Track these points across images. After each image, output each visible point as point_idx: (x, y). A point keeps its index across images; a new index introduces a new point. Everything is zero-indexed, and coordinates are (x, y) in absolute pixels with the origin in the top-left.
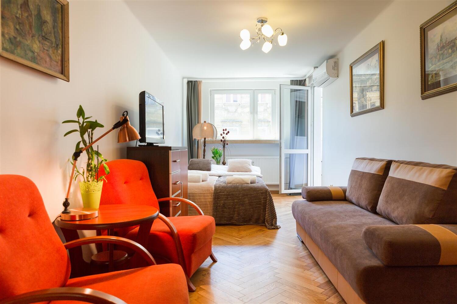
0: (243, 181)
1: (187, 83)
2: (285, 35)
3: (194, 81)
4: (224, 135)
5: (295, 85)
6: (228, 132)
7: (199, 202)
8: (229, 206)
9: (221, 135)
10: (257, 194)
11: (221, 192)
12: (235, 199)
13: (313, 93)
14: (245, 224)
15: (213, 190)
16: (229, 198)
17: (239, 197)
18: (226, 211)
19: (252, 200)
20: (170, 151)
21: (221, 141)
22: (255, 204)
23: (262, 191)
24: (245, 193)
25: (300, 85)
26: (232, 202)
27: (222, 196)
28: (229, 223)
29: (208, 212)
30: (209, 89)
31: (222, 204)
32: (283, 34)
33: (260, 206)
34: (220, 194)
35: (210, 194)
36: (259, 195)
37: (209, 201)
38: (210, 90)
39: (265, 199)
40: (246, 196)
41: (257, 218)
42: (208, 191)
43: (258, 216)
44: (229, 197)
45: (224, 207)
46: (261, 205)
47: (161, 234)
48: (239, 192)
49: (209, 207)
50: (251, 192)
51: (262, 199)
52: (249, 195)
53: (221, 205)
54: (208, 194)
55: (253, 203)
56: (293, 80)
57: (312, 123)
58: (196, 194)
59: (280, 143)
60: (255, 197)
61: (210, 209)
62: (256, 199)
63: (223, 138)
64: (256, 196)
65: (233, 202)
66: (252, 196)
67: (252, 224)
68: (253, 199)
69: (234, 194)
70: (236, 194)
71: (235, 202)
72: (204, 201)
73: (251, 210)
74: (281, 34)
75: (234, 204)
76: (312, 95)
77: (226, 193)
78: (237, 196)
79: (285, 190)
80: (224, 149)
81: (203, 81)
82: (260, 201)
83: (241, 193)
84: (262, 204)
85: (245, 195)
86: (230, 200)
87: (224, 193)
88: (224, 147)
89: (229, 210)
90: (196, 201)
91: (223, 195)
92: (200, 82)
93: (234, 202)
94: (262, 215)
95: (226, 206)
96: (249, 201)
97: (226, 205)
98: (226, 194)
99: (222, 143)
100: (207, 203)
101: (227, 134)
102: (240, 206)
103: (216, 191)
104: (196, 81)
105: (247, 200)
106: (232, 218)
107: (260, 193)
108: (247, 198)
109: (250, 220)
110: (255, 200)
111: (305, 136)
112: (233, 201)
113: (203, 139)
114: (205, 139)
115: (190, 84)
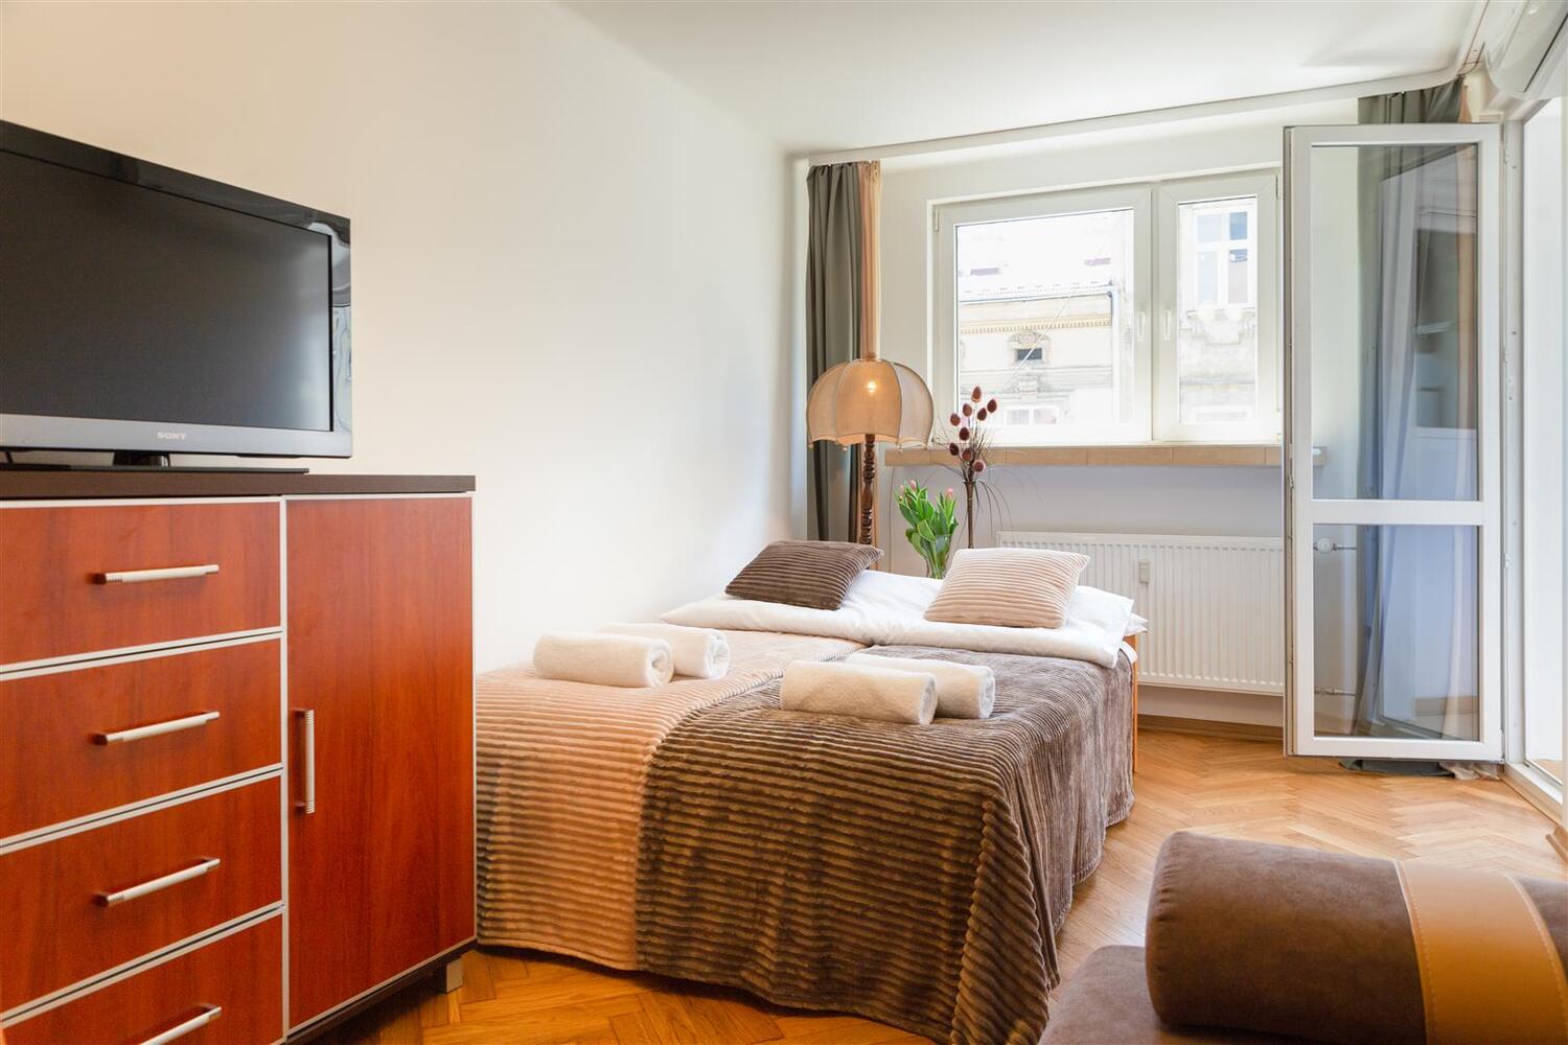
0: (879, 699)
1: (808, 179)
3: (842, 167)
4: (972, 423)
5: (1387, 120)
6: (992, 406)
7: (569, 817)
8: (732, 871)
9: (955, 420)
10: (912, 810)
11: (696, 768)
12: (769, 829)
13: (1512, 159)
14: (835, 1007)
15: (653, 748)
16: (732, 817)
17: (794, 817)
18: (710, 897)
19: (879, 850)
21: (954, 449)
22: (897, 878)
23: (954, 790)
24: (840, 794)
25: (1423, 120)
26: (750, 843)
27: (695, 795)
28: (733, 981)
29: (612, 890)
30: (930, 203)
31: (687, 852)
33: (935, 899)
34: (683, 783)
35: (630, 772)
36: (930, 820)
37: (620, 821)
38: (934, 206)
39: (970, 852)
40: (838, 811)
41: (918, 981)
42: (623, 750)
43: (917, 969)
44: (735, 807)
45: (700, 874)
46: (938, 892)
48: (798, 785)
49: (618, 857)
50: (876, 791)
51: (945, 854)
52: (861, 811)
53: (681, 856)
54: (621, 770)
55: (886, 875)
56: (1376, 98)
57: (1511, 342)
58: (557, 762)
59: (1288, 462)
60: (901, 831)
61: (623, 868)
62: (906, 843)
63: (964, 434)
64: (907, 826)
65: (755, 849)
66: (879, 820)
67: (880, 1016)
68: (883, 839)
69: (767, 790)
70: (776, 792)
71: (766, 851)
72: (597, 812)
73: (871, 914)
75: (759, 860)
76: (1512, 174)
77: (717, 781)
78: (784, 805)
79: (1318, 733)
80: (970, 495)
81: (887, 163)
82: (933, 861)
83: (812, 787)
84: (944, 889)
85: (838, 806)
86: (740, 830)
87: (706, 774)
88: (970, 483)
89: (729, 896)
90: (555, 805)
91: (700, 791)
92: (871, 167)
93: (760, 845)
94: (943, 968)
95: (711, 866)
96: (859, 849)
97: (709, 856)
98: (720, 787)
99: (956, 462)
100: (608, 830)
101: (982, 415)
102: (799, 881)
103: (667, 759)
104: (850, 164)
105: (842, 840)
106: (749, 951)
107: (936, 805)
108: (846, 830)
109: (868, 985)
110: (900, 855)
111: (1458, 427)
112: (755, 838)
113: (862, 440)
114: (870, 439)
115: (822, 179)
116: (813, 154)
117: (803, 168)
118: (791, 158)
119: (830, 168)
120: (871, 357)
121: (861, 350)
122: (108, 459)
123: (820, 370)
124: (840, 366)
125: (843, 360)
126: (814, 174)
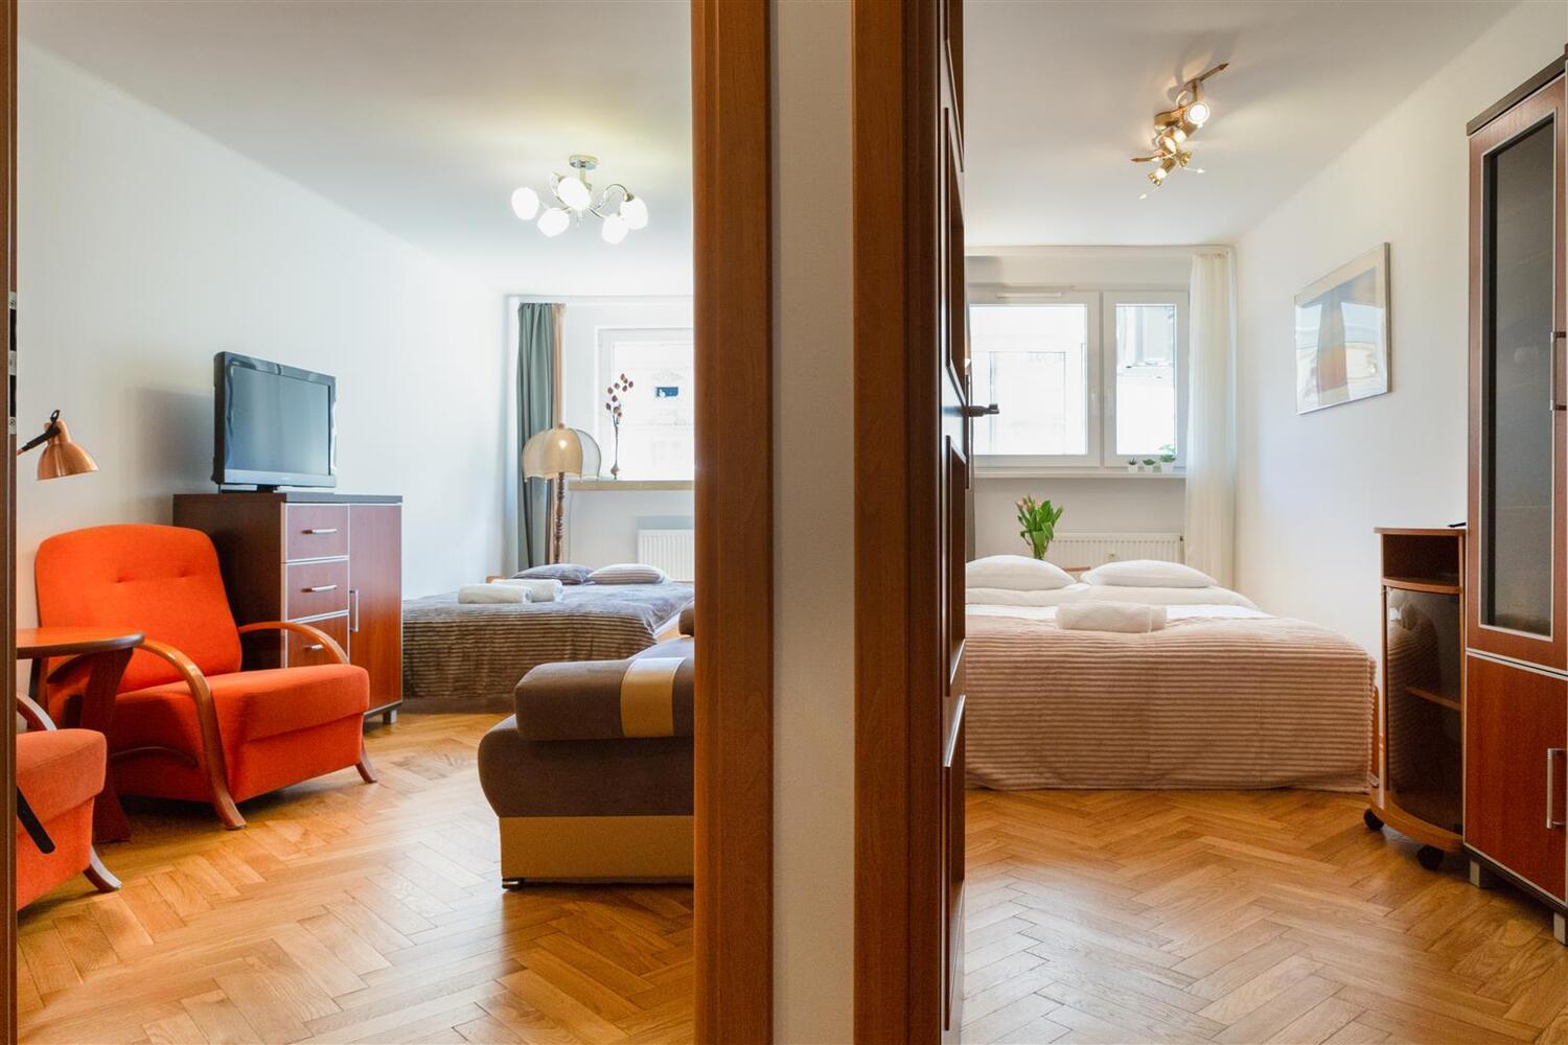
1: (519, 310)
2: (636, 200)
3: (541, 305)
9: (610, 391)
20: (282, 504)
30: (597, 329)
32: (630, 198)
38: (601, 330)
47: (178, 696)
63: (614, 399)
74: (626, 198)
81: (569, 305)
92: (560, 307)
104: (546, 304)
113: (557, 475)
114: (561, 475)
115: (528, 312)
116: (520, 296)
117: (515, 304)
118: (508, 297)
119: (533, 305)
120: (561, 426)
121: (554, 422)
122: (255, 488)
123: (527, 435)
124: (542, 433)
125: (542, 428)
126: (522, 307)
